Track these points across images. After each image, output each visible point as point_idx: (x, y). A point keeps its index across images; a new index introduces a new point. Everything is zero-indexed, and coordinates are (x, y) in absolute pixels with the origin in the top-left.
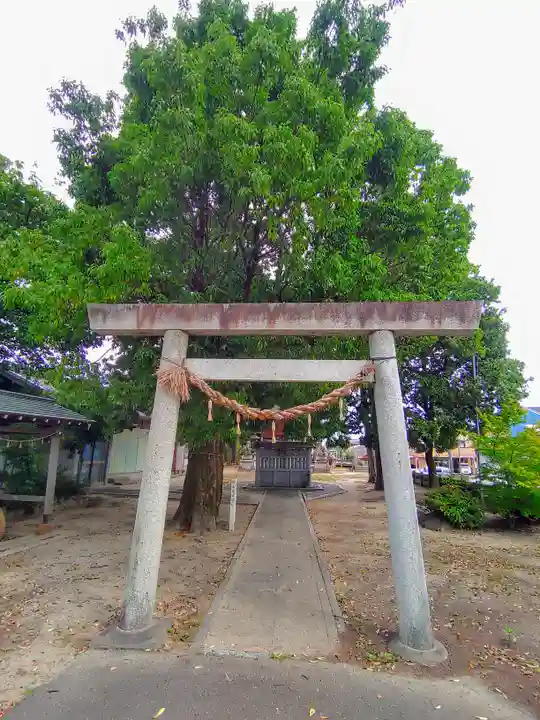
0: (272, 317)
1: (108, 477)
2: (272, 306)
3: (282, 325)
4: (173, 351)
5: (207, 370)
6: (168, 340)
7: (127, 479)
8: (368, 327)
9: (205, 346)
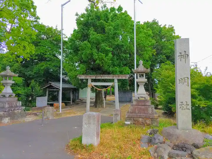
0: (101, 77)
1: (79, 99)
2: (101, 75)
3: (103, 78)
4: (90, 81)
5: (94, 84)
6: (89, 80)
7: (84, 99)
8: (113, 78)
9: (94, 80)
